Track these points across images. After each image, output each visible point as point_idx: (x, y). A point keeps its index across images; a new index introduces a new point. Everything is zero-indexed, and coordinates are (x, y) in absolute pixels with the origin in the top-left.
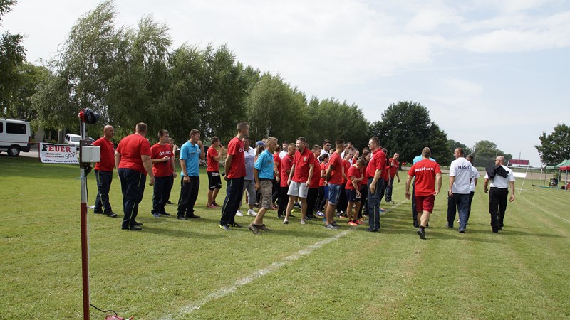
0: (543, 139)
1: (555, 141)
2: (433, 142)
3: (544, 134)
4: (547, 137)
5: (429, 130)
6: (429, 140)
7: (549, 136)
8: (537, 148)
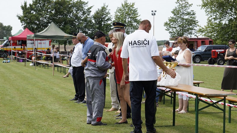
0: (24, 8)
1: (35, 11)
3: (25, 4)
4: (28, 6)
7: (30, 5)
8: (20, 18)
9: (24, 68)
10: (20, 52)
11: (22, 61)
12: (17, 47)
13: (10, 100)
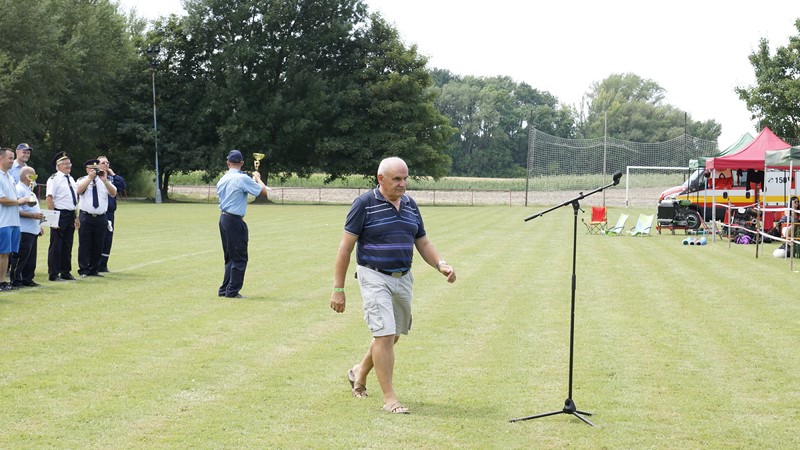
0: (761, 60)
2: (374, 87)
3: (765, 46)
4: (773, 54)
5: (361, 45)
6: (361, 82)
9: (754, 263)
10: (742, 210)
11: (746, 241)
12: (731, 193)
13: (693, 373)
